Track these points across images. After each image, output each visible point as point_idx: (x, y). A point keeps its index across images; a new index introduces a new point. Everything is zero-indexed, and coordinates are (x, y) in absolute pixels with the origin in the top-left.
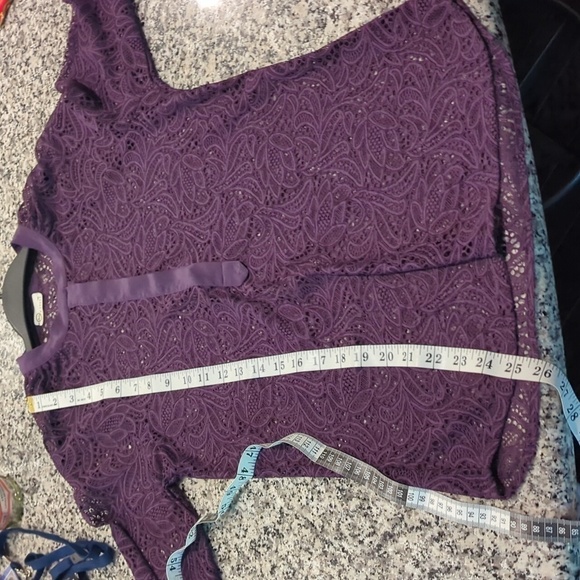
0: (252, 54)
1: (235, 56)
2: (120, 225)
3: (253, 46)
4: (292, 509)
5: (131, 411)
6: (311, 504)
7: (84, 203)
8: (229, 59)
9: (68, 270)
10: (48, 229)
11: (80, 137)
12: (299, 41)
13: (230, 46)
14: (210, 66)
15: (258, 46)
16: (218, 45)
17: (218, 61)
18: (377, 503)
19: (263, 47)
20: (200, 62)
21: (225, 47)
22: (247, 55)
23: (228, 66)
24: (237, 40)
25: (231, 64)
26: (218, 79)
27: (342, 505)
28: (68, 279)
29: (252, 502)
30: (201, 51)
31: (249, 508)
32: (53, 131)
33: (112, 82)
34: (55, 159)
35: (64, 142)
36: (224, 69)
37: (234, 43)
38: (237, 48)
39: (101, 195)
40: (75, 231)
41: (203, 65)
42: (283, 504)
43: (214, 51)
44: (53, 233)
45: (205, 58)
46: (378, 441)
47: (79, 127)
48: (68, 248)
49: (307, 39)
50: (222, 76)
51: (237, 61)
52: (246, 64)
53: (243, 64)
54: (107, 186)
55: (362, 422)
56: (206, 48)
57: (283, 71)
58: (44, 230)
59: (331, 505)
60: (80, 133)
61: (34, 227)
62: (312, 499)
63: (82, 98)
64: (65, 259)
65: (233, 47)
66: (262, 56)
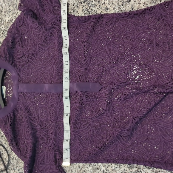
0: (99, 8)
1: (91, 7)
2: (45, 64)
3: (99, 5)
4: (108, 171)
5: (45, 134)
6: (116, 169)
7: (29, 54)
8: (88, 8)
9: (19, 78)
10: (11, 62)
11: (28, 29)
12: (119, 5)
13: (89, 4)
14: (80, 10)
15: (101, 5)
16: (84, 3)
17: (83, 9)
18: (144, 169)
19: (103, 6)
20: (76, 8)
21: (87, 4)
22: (96, 8)
23: (88, 11)
24: (92, 2)
25: (89, 10)
26: (83, 15)
27: (130, 170)
28: (19, 81)
29: (91, 168)
30: (76, 4)
31: (90, 170)
32: (17, 25)
33: (42, 10)
34: (17, 35)
35: (21, 29)
36: (86, 12)
37: (91, 3)
38: (92, 5)
39: (37, 52)
40: (24, 64)
41: (77, 9)
42: (104, 169)
43: (82, 5)
44: (13, 64)
45: (78, 7)
46: (148, 152)
47: (28, 25)
48: (20, 70)
49: (122, 5)
50: (85, 14)
51: (92, 9)
52: (96, 11)
53: (95, 11)
54: (40, 49)
55: (142, 145)
56: (79, 3)
57: (122, 16)
58: (10, 62)
59: (125, 170)
60: (28, 27)
61: (5, 60)
62: (117, 167)
63: (32, 14)
64: (18, 74)
65: (90, 4)
66: (103, 9)
